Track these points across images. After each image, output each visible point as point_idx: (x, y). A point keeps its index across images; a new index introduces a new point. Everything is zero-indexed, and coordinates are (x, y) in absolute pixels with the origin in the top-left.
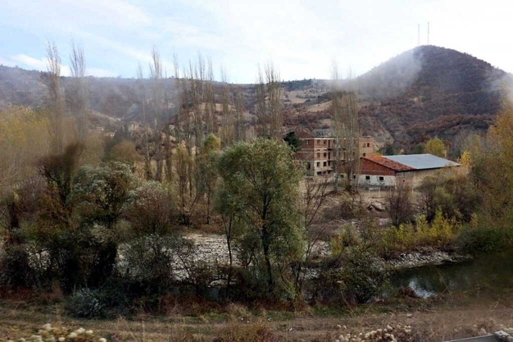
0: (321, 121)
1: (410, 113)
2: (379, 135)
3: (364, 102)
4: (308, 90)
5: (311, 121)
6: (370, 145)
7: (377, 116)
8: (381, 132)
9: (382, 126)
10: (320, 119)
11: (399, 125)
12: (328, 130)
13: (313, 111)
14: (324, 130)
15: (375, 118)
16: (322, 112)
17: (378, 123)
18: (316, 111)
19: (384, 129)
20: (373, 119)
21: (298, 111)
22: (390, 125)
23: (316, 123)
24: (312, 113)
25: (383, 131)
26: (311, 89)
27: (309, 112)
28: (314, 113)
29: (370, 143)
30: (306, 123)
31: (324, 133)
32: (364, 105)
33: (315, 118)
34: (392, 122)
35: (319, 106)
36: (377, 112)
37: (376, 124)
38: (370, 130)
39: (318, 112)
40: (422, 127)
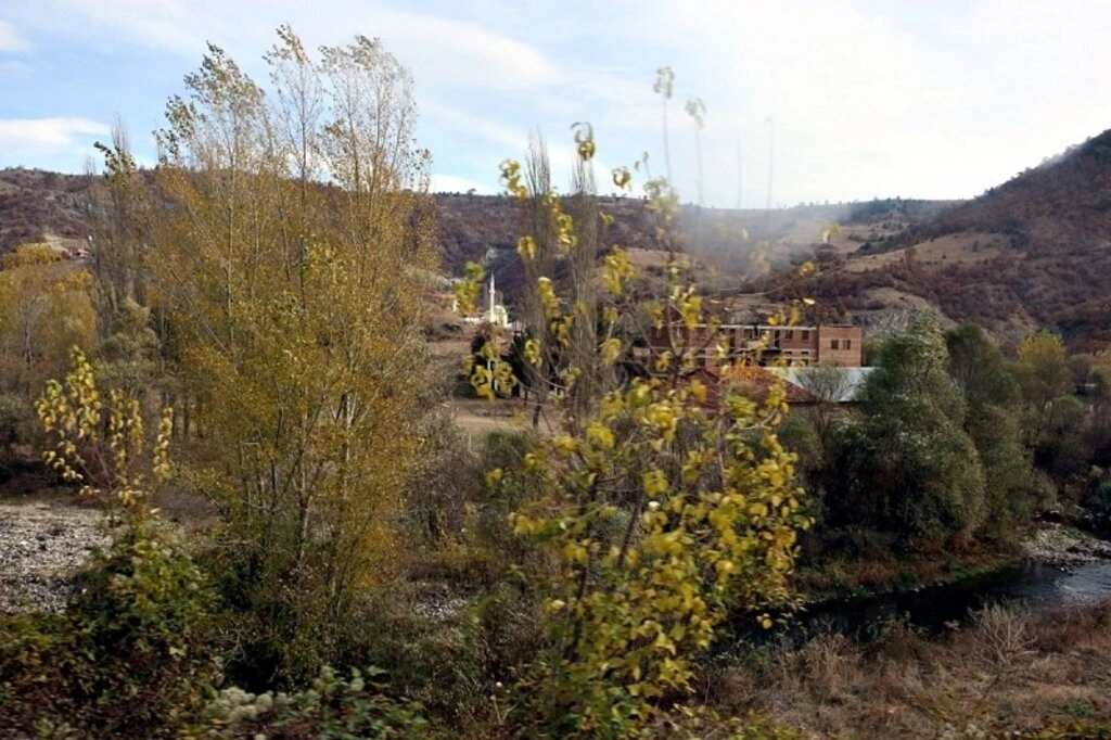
0: (868, 292)
1: (1097, 277)
2: (1011, 327)
3: (987, 250)
4: (881, 224)
5: (843, 293)
6: (852, 345)
7: (1011, 283)
8: (1016, 321)
9: (1020, 306)
10: (867, 287)
11: (1063, 305)
12: (880, 312)
13: (855, 270)
14: (871, 312)
15: (1002, 287)
16: (875, 271)
17: (1010, 298)
18: (862, 270)
19: (1024, 313)
20: (998, 290)
21: (822, 270)
22: (1040, 304)
23: (855, 296)
24: (853, 273)
25: (1022, 318)
26: (887, 222)
27: (846, 272)
28: (857, 273)
29: (852, 339)
30: (835, 295)
31: (869, 320)
32: (983, 259)
33: (855, 285)
34: (1046, 296)
35: (875, 258)
36: (1012, 273)
37: (1006, 301)
38: (987, 316)
39: (867, 271)
40: (1097, 309)
